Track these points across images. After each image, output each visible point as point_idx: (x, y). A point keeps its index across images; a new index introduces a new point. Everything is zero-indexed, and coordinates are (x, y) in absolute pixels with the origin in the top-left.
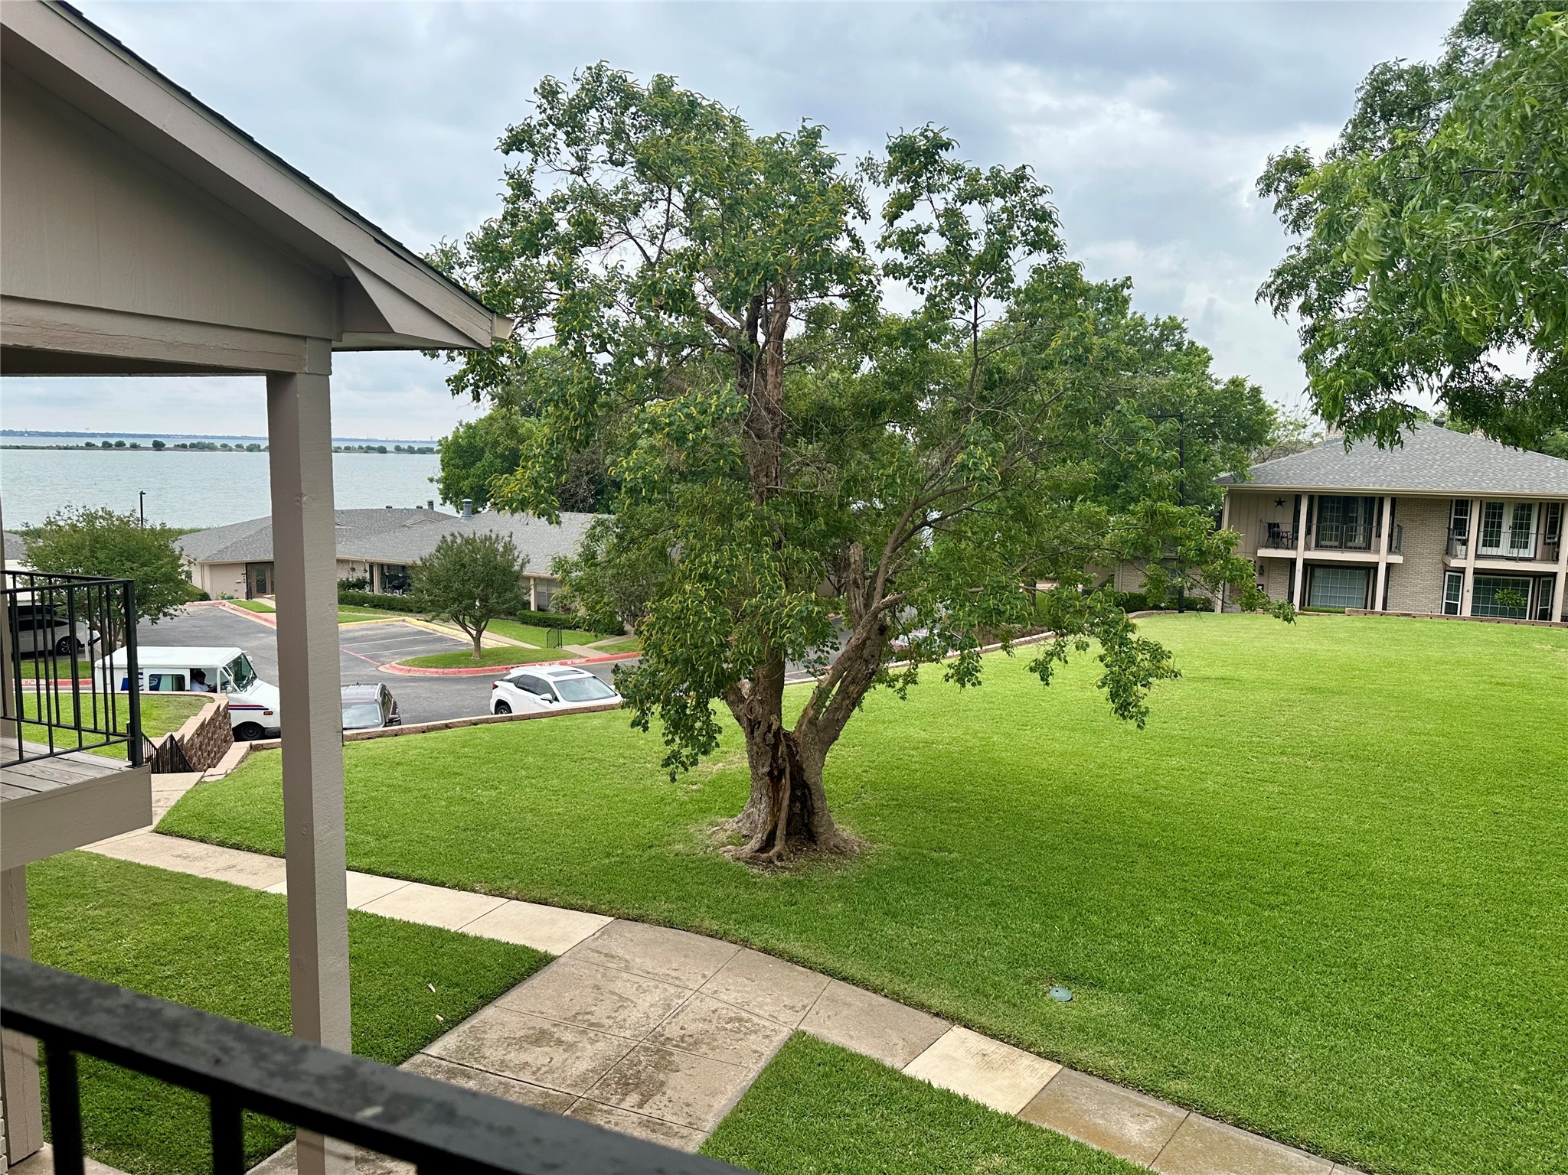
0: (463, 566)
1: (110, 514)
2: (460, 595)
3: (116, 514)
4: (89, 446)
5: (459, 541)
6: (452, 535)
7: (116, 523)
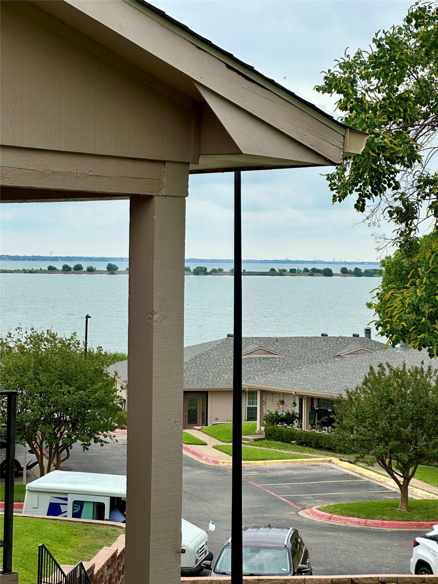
0: (391, 401)
1: (54, 336)
2: (387, 435)
3: (58, 336)
4: (52, 269)
5: (387, 372)
6: (380, 366)
7: (59, 345)
